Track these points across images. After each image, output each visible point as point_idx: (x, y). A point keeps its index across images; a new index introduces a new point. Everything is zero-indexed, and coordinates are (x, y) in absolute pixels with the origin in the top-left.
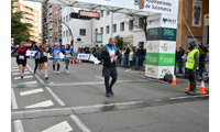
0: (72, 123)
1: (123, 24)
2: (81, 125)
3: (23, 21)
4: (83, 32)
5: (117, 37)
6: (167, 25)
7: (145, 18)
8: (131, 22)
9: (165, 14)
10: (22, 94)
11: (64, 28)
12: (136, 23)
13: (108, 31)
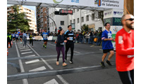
0: (58, 80)
1: (88, 16)
2: (63, 81)
3: (25, 18)
4: (62, 23)
5: (84, 25)
6: (117, 16)
7: (102, 12)
8: (93, 15)
11: (51, 21)
12: (97, 15)
13: (78, 22)
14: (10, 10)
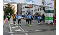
1: (38, 9)
3: (12, 9)
5: (37, 13)
6: (51, 9)
7: (44, 7)
9: (50, 6)
10: (13, 28)
11: (23, 11)
12: (42, 9)
13: (34, 11)
14: (6, 5)
